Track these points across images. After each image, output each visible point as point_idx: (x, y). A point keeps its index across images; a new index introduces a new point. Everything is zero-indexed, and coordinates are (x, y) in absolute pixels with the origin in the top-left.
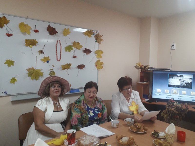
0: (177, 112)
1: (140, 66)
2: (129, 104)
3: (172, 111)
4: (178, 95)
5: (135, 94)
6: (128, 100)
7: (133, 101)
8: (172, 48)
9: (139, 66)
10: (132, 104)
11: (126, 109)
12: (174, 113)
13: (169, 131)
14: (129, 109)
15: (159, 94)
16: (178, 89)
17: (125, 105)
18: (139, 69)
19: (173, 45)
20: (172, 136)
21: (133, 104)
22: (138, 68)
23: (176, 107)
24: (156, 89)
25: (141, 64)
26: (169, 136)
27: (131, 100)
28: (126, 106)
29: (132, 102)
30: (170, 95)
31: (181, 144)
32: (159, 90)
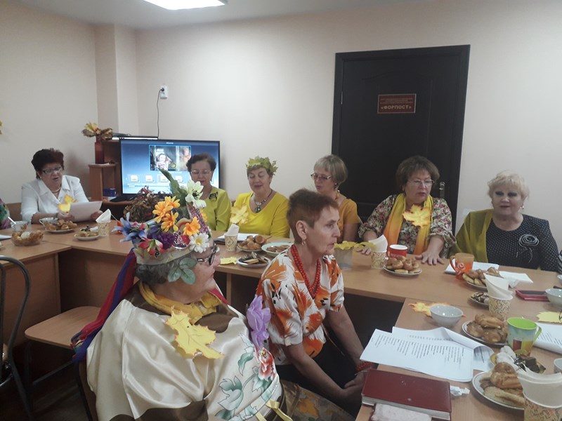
1: (93, 130)
2: (58, 201)
5: (72, 182)
6: (57, 194)
7: (67, 195)
8: (162, 95)
9: (90, 130)
10: (64, 200)
11: (50, 209)
14: (59, 209)
15: (135, 184)
17: (49, 203)
18: (90, 136)
19: (163, 90)
21: (68, 199)
22: (90, 134)
24: (128, 175)
25: (95, 128)
27: (62, 193)
28: (53, 205)
29: (65, 197)
30: (154, 185)
32: (134, 177)
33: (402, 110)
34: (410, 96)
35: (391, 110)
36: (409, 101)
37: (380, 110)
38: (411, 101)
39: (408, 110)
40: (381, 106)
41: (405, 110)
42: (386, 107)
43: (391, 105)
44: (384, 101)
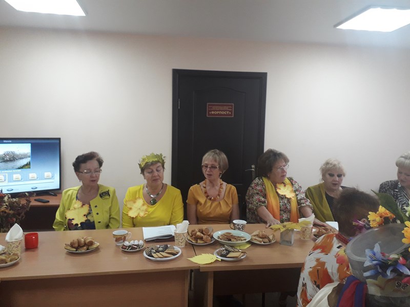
0: (11, 212)
3: (2, 212)
4: (6, 184)
12: (6, 215)
13: (11, 237)
16: (6, 173)
20: (18, 245)
23: (9, 204)
26: (14, 245)
31: (34, 251)
33: (224, 115)
34: (229, 105)
35: (217, 115)
36: (229, 108)
37: (209, 115)
38: (230, 108)
39: (229, 115)
40: (209, 111)
41: (227, 115)
42: (213, 113)
43: (217, 111)
44: (212, 108)
